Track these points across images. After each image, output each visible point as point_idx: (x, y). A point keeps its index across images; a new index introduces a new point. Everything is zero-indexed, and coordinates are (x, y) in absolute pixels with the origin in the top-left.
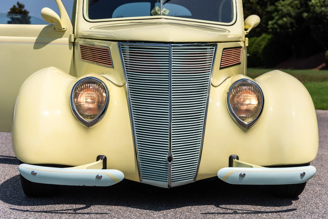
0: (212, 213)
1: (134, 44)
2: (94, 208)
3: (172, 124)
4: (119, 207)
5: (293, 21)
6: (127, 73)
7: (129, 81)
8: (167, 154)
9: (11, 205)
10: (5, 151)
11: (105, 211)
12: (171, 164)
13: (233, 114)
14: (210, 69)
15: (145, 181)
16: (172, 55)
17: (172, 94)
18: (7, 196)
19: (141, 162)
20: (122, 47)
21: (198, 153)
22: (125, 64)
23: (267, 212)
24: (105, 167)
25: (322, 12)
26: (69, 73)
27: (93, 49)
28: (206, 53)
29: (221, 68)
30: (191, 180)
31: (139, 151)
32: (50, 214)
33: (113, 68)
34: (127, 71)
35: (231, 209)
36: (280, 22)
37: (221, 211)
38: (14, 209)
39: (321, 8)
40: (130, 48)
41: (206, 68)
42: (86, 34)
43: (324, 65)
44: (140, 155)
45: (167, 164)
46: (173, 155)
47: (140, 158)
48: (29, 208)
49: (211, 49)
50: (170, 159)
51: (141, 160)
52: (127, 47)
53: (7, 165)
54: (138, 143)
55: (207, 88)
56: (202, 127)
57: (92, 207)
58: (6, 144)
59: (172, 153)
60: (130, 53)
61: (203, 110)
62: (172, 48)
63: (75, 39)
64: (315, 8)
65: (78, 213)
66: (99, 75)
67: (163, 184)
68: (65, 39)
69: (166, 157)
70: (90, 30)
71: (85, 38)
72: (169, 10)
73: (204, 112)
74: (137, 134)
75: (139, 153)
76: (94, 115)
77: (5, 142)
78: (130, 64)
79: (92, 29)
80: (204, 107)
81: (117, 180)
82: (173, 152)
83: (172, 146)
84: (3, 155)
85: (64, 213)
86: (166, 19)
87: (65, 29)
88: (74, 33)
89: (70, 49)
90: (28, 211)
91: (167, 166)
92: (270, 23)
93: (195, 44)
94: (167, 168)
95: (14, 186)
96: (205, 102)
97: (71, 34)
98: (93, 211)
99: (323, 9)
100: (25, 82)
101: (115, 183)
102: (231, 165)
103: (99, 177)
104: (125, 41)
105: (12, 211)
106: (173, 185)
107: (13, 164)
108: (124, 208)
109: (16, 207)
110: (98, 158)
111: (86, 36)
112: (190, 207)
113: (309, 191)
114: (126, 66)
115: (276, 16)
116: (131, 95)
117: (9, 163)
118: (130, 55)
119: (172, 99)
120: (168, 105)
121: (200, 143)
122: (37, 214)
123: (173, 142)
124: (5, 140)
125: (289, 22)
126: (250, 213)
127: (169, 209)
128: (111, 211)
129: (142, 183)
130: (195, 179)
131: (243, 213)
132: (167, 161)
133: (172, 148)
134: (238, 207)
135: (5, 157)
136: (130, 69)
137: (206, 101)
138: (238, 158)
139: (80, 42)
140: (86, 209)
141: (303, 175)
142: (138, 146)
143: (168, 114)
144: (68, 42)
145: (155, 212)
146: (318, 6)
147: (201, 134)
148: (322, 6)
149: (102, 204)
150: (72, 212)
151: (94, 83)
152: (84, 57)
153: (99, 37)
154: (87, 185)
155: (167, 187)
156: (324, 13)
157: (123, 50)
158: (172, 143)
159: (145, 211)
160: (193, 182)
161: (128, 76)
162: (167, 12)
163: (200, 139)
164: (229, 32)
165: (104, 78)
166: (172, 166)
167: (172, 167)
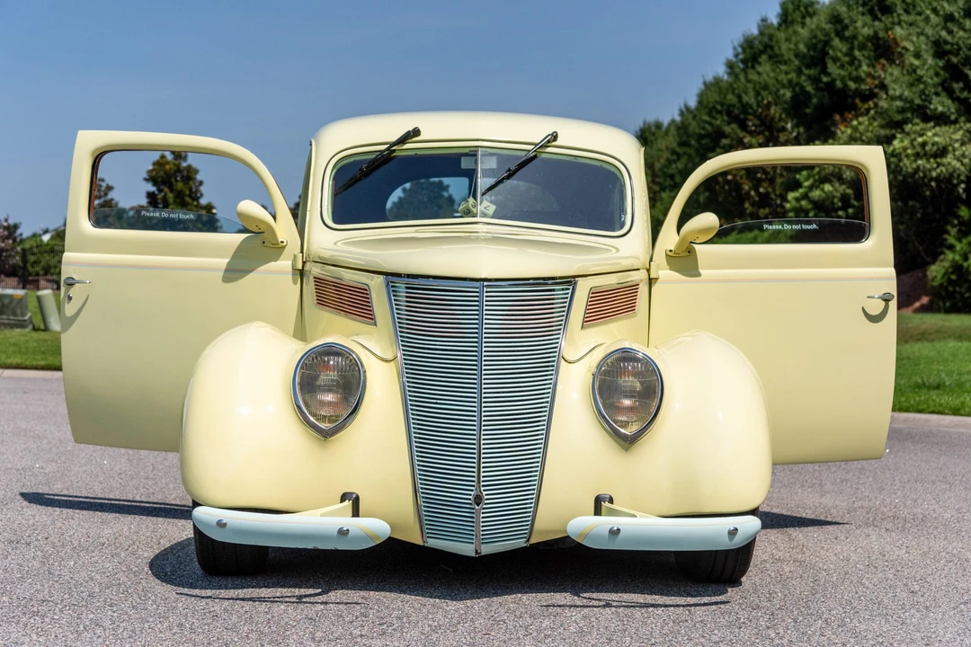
0: (560, 606)
1: (416, 281)
2: (336, 595)
3: (483, 432)
4: (383, 594)
5: (849, 191)
6: (401, 336)
7: (403, 350)
8: (472, 490)
9: (175, 588)
10: (153, 493)
11: (355, 600)
12: (480, 510)
13: (604, 417)
14: (560, 329)
15: (432, 543)
16: (485, 303)
17: (483, 377)
18: (166, 573)
19: (424, 507)
20: (392, 286)
21: (534, 490)
22: (398, 318)
23: (666, 606)
24: (356, 513)
25: (917, 170)
26: (292, 334)
27: (339, 286)
28: (553, 299)
29: (583, 327)
30: (521, 543)
31: (421, 484)
32: (251, 603)
33: (375, 325)
34: (401, 332)
35: (600, 600)
36: (816, 194)
37: (579, 603)
38: (182, 594)
39: (915, 161)
40: (407, 288)
41: (552, 326)
42: (326, 254)
43: (925, 300)
44: (423, 493)
45: (473, 509)
46: (484, 493)
47: (423, 497)
48: (209, 593)
49: (563, 290)
50: (478, 500)
51: (424, 502)
52: (401, 287)
53: (160, 519)
54: (419, 470)
55: (553, 366)
56: (542, 439)
57: (332, 594)
58: (154, 479)
59: (482, 489)
60: (407, 297)
61: (545, 407)
62: (485, 289)
63: (304, 263)
64: (900, 160)
65: (304, 602)
66: (348, 337)
67: (466, 549)
68: (284, 264)
69: (470, 495)
70: (335, 247)
71: (325, 263)
72: (495, 204)
73: (546, 411)
74: (417, 451)
75: (422, 488)
76: (337, 416)
77: (151, 476)
78: (407, 320)
79: (339, 244)
80: (547, 402)
81: (377, 537)
82: (483, 486)
83: (482, 474)
84: (150, 500)
85: (277, 601)
86: (488, 224)
87: (285, 244)
88: (302, 252)
89: (295, 283)
90: (210, 597)
91: (473, 513)
92: (791, 196)
93: (531, 281)
94: (473, 517)
95: (179, 556)
96: (549, 393)
97: (296, 253)
98: (333, 599)
99: (920, 162)
100: (206, 352)
101: (372, 544)
102: (598, 511)
103: (343, 533)
104: (399, 275)
105: (178, 596)
106: (486, 550)
107: (174, 518)
108: (393, 595)
109: (186, 590)
110: (344, 497)
111: (325, 259)
112: (519, 595)
113: (769, 572)
114: (399, 323)
115: (807, 179)
116: (407, 377)
117: (165, 517)
118: (407, 302)
119: (484, 386)
120: (475, 398)
121: (537, 471)
122: (226, 603)
123: (484, 467)
124: (152, 471)
125: (838, 194)
126: (634, 606)
127: (479, 598)
128: (366, 599)
129: (427, 547)
130: (528, 540)
131: (619, 607)
132: (473, 503)
133: (482, 479)
134: (614, 596)
135: (155, 505)
136: (407, 328)
137: (550, 390)
138: (611, 500)
139: (315, 270)
140: (321, 597)
141: (733, 533)
142: (420, 474)
143: (475, 414)
144: (291, 270)
145: (450, 602)
146: (907, 156)
147: (540, 453)
148: (917, 156)
149: (351, 589)
150: (294, 600)
151: (337, 354)
152: (322, 301)
153: (352, 263)
154: (321, 547)
155: (473, 554)
156: (924, 173)
157: (393, 291)
158: (482, 470)
159: (431, 600)
160: (525, 545)
161: (402, 341)
162: (492, 208)
163: (538, 462)
165: (356, 344)
166: (483, 513)
167: (482, 515)
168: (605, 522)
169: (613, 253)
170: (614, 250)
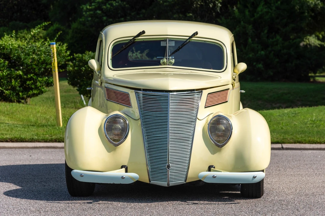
1: (146, 92)
3: (170, 144)
7: (142, 116)
13: (212, 139)
14: (196, 109)
15: (153, 182)
16: (170, 100)
17: (170, 125)
19: (150, 170)
20: (138, 94)
21: (187, 164)
22: (140, 105)
24: (126, 171)
29: (205, 107)
30: (182, 181)
31: (149, 162)
33: (132, 107)
34: (141, 110)
41: (194, 108)
44: (149, 165)
45: (167, 170)
46: (170, 165)
49: (197, 95)
50: (168, 167)
54: (148, 157)
55: (194, 121)
56: (190, 146)
59: (170, 163)
60: (143, 98)
62: (170, 95)
63: (101, 83)
67: (164, 184)
69: (166, 165)
70: (113, 77)
73: (191, 137)
74: (147, 151)
76: (120, 139)
78: (143, 106)
79: (115, 76)
81: (135, 179)
82: (170, 162)
94: (167, 173)
101: (133, 182)
102: (209, 171)
103: (123, 178)
104: (140, 90)
106: (172, 184)
110: (122, 167)
114: (140, 107)
118: (143, 100)
119: (170, 129)
120: (167, 133)
121: (188, 157)
129: (151, 184)
130: (186, 181)
133: (170, 160)
136: (143, 109)
138: (214, 167)
141: (255, 177)
142: (148, 159)
143: (167, 138)
147: (189, 151)
151: (119, 118)
154: (115, 183)
155: (167, 186)
158: (170, 157)
160: (185, 183)
161: (141, 113)
163: (189, 154)
164: (221, 77)
166: (170, 171)
168: (212, 173)
169: (219, 79)
170: (220, 78)
